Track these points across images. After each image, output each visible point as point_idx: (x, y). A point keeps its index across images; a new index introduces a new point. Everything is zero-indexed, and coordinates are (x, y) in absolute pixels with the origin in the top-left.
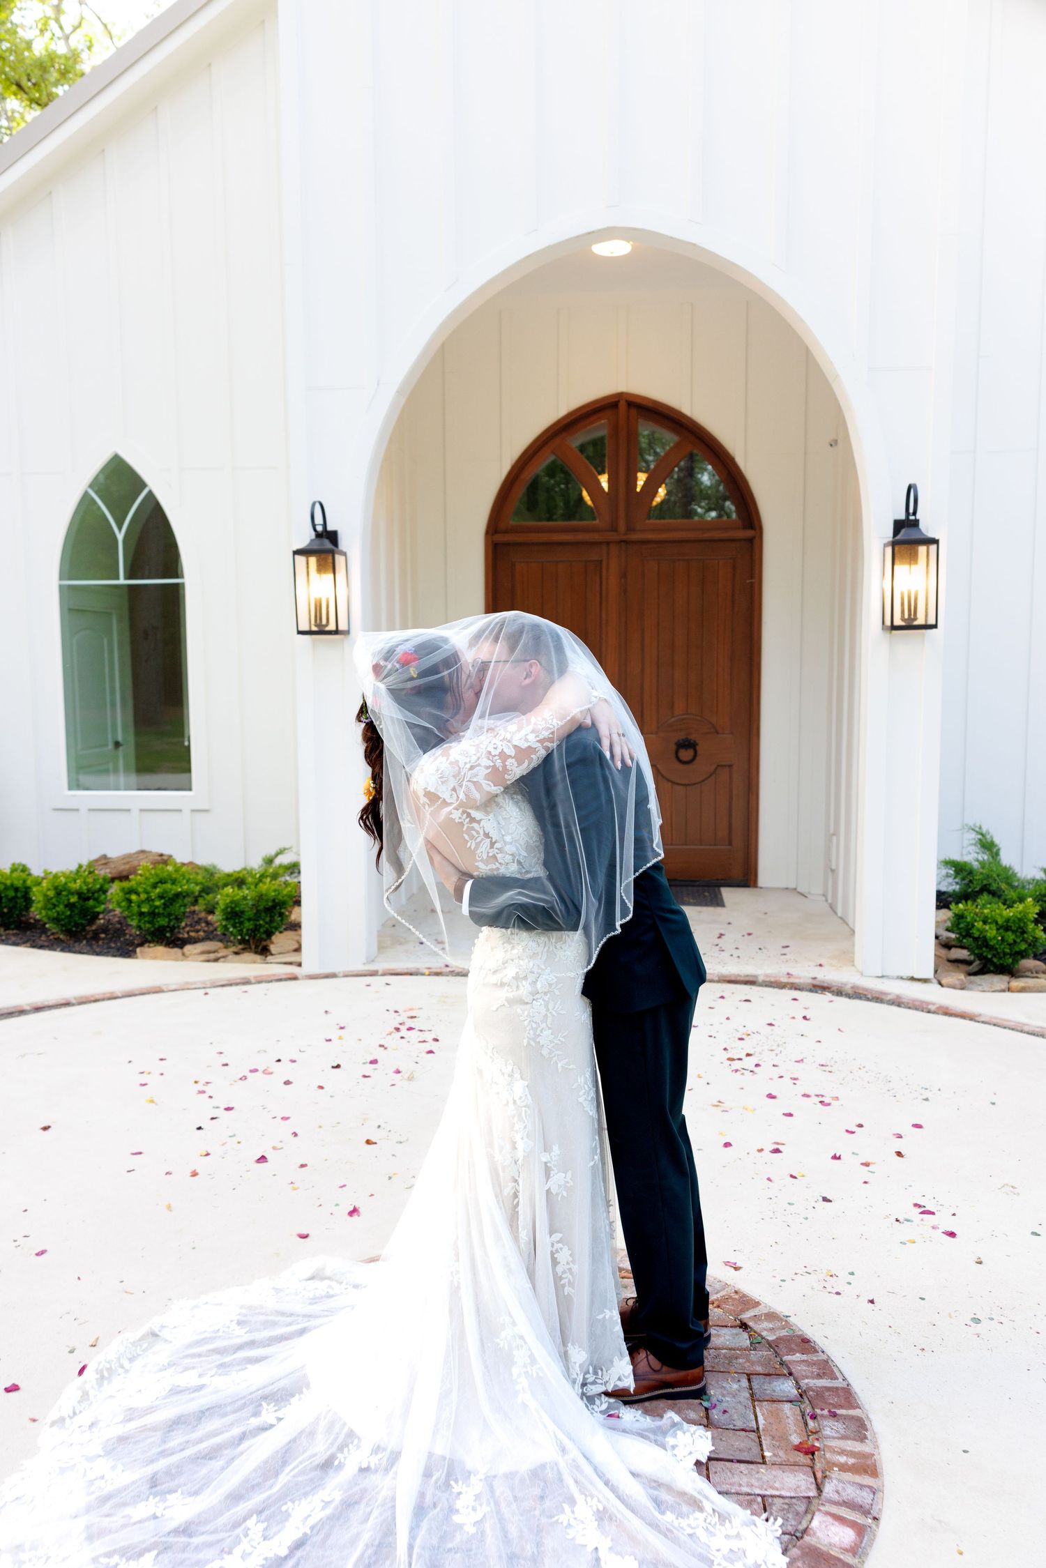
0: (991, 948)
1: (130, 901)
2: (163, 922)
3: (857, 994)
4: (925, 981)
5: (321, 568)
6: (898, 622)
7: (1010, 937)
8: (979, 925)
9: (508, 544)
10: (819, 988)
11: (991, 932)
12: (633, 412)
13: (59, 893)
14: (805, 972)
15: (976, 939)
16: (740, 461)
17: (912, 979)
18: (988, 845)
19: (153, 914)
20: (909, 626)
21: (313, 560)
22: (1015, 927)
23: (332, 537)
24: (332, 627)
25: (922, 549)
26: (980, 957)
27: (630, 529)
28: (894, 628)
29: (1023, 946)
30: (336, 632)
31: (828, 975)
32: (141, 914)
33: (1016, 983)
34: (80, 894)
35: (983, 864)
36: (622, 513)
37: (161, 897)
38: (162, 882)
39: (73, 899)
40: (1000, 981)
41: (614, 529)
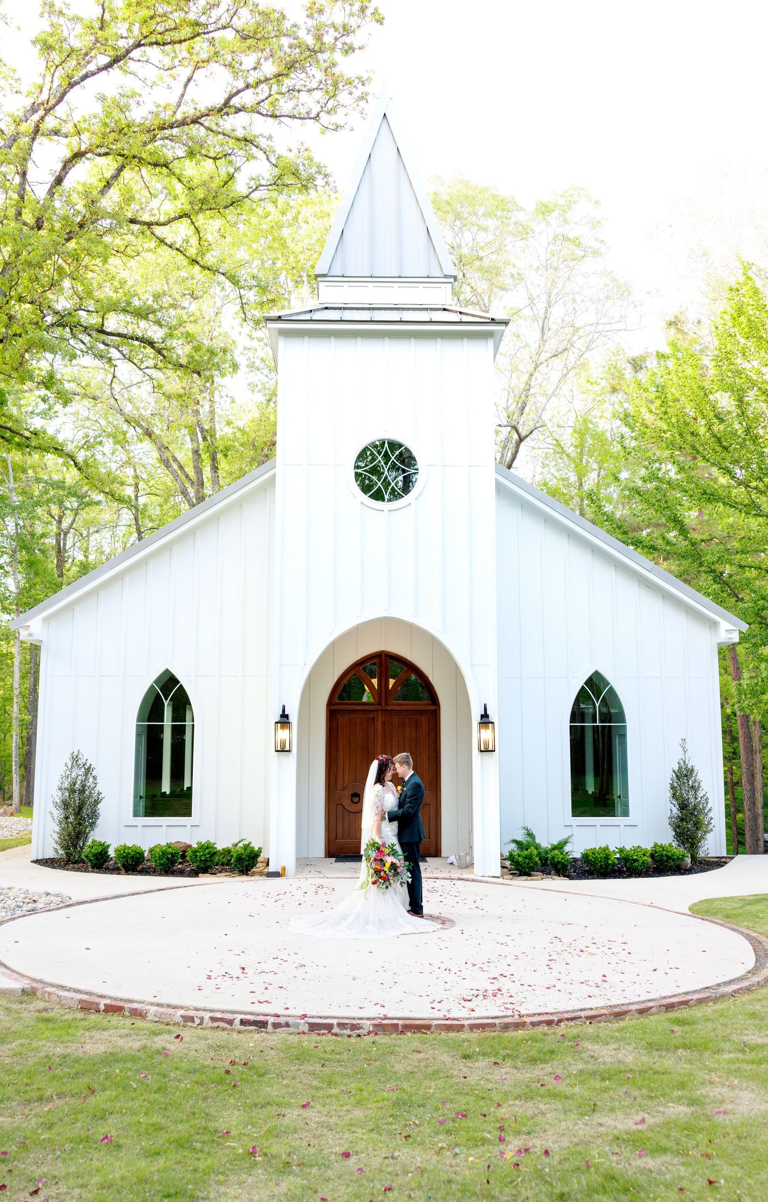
0: (521, 865)
1: (196, 856)
2: (209, 864)
3: (474, 881)
4: (498, 877)
5: (282, 728)
6: (482, 749)
7: (527, 861)
8: (517, 857)
9: (336, 710)
10: (460, 879)
11: (520, 859)
12: (388, 658)
13: (163, 854)
14: (456, 876)
15: (516, 862)
16: (430, 679)
17: (494, 877)
18: (530, 835)
19: (206, 861)
20: (487, 751)
21: (279, 725)
22: (529, 857)
23: (287, 716)
24: (287, 748)
25: (490, 725)
26: (517, 869)
27: (387, 704)
28: (481, 751)
29: (532, 864)
30: (289, 751)
31: (465, 876)
32: (201, 860)
33: (530, 878)
34: (171, 854)
35: (527, 841)
36: (383, 699)
37: (209, 854)
38: (208, 848)
39: (170, 856)
40: (525, 878)
41: (380, 704)
